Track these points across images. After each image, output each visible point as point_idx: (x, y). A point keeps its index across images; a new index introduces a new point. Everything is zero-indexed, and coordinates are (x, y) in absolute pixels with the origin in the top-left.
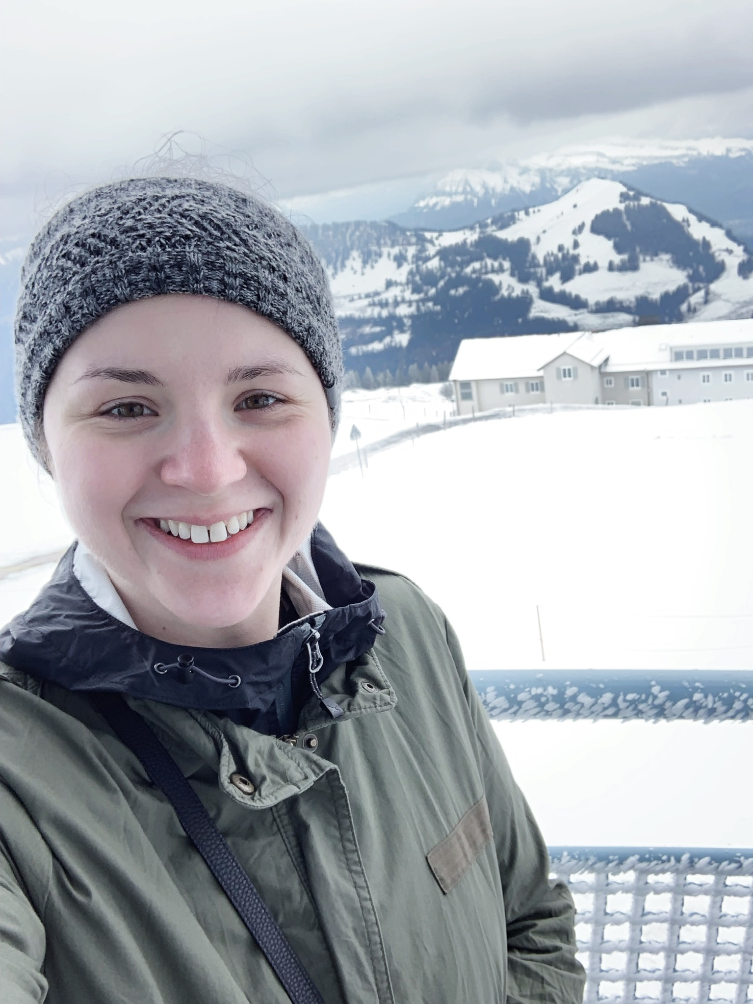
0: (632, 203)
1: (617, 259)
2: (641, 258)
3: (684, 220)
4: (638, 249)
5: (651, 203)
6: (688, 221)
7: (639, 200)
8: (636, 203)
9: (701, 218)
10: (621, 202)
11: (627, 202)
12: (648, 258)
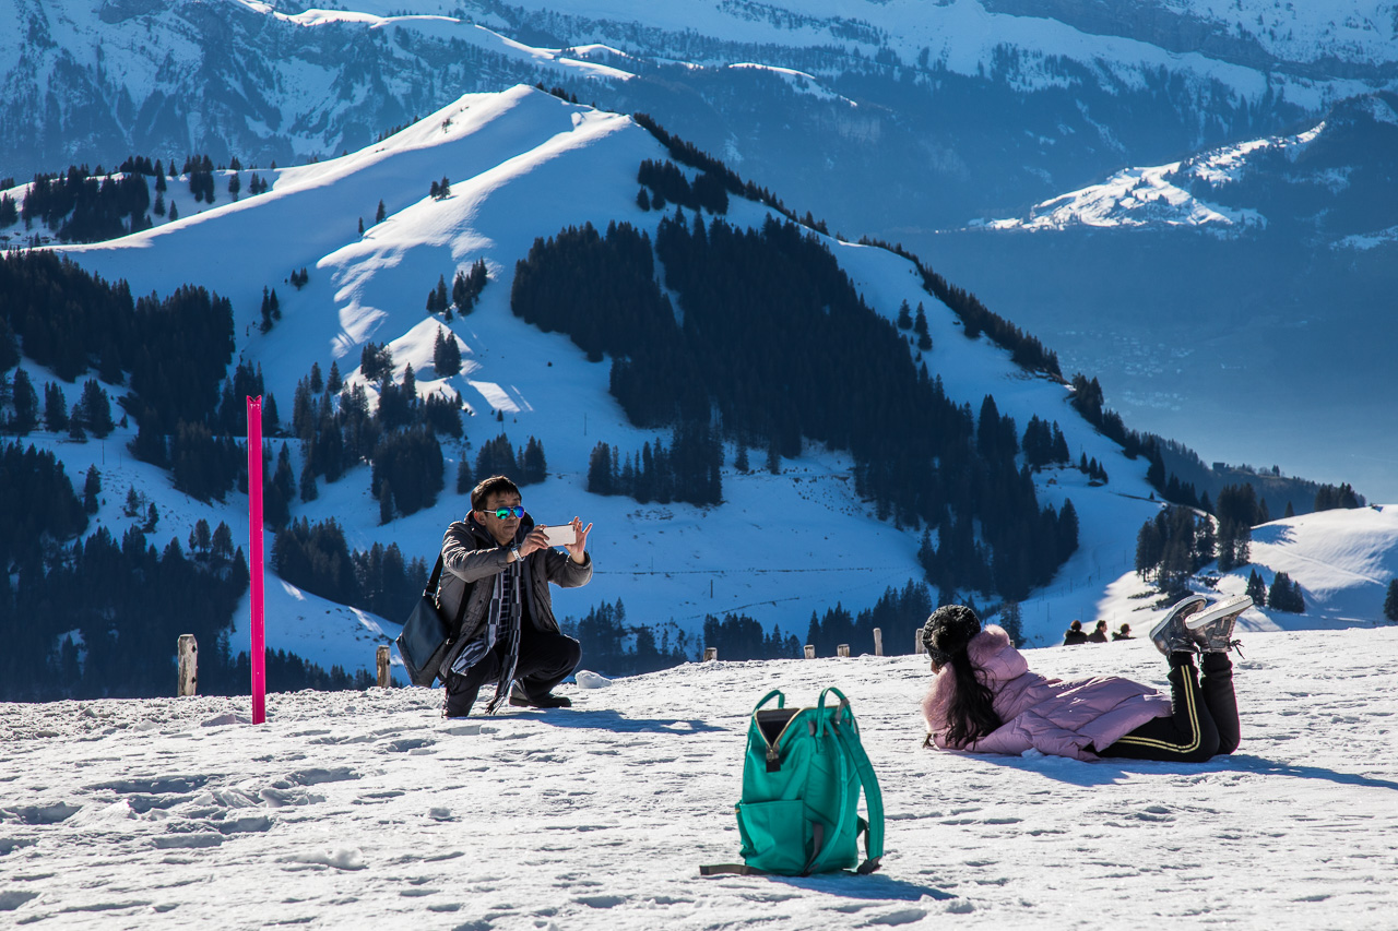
0: (689, 214)
1: (629, 444)
2: (730, 451)
3: (904, 321)
4: (716, 415)
5: (771, 225)
6: (921, 325)
7: (721, 206)
8: (708, 220)
9: (976, 320)
10: (642, 203)
11: (671, 209)
12: (757, 457)
